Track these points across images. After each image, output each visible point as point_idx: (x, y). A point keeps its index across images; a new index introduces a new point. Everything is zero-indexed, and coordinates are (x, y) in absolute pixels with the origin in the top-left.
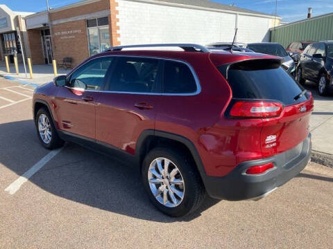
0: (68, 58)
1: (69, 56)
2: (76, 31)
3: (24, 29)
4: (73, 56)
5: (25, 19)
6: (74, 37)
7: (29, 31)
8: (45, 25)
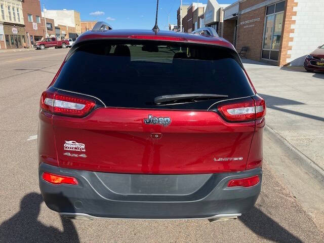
0: (245, 47)
1: (247, 45)
2: (255, 20)
3: (222, 21)
4: (249, 45)
5: (224, 11)
6: (253, 26)
7: (224, 21)
8: (234, 15)
